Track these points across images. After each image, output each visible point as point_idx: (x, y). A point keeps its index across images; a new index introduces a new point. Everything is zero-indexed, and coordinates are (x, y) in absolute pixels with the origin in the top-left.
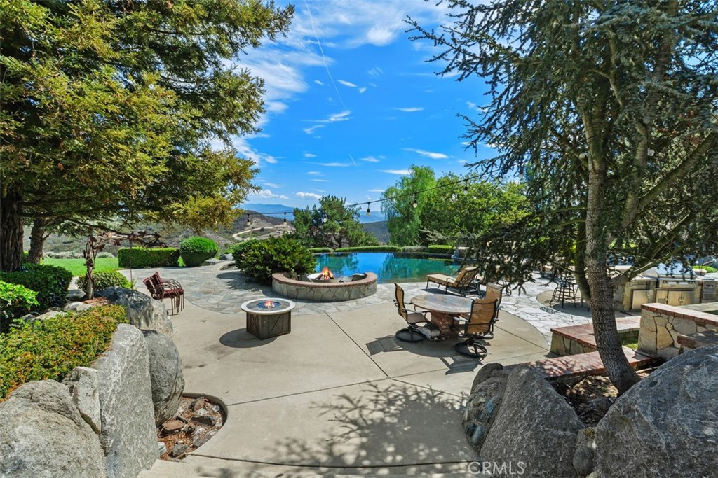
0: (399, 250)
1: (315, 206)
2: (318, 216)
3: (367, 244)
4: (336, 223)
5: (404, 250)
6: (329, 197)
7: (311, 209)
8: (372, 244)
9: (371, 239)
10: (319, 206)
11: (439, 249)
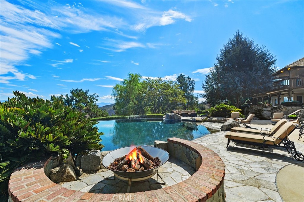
0: (127, 118)
1: (67, 95)
2: (69, 101)
3: (103, 116)
4: (82, 104)
5: (130, 118)
6: (77, 89)
7: (64, 97)
8: (106, 116)
9: (105, 113)
10: (70, 94)
11: (153, 115)
